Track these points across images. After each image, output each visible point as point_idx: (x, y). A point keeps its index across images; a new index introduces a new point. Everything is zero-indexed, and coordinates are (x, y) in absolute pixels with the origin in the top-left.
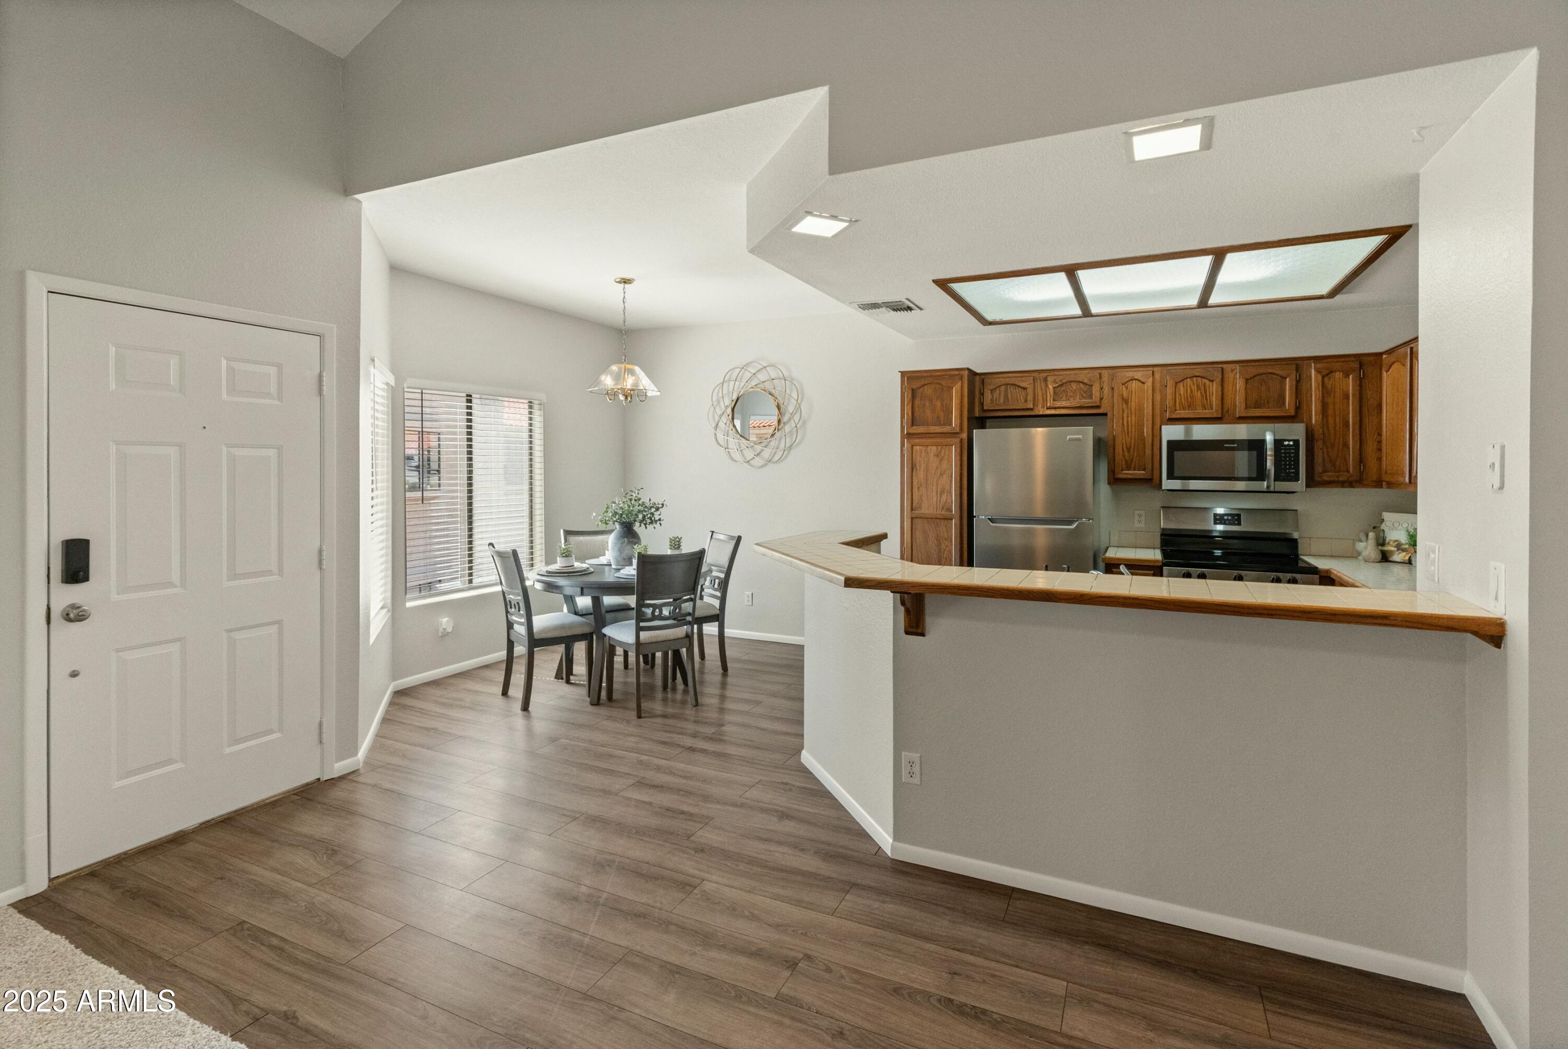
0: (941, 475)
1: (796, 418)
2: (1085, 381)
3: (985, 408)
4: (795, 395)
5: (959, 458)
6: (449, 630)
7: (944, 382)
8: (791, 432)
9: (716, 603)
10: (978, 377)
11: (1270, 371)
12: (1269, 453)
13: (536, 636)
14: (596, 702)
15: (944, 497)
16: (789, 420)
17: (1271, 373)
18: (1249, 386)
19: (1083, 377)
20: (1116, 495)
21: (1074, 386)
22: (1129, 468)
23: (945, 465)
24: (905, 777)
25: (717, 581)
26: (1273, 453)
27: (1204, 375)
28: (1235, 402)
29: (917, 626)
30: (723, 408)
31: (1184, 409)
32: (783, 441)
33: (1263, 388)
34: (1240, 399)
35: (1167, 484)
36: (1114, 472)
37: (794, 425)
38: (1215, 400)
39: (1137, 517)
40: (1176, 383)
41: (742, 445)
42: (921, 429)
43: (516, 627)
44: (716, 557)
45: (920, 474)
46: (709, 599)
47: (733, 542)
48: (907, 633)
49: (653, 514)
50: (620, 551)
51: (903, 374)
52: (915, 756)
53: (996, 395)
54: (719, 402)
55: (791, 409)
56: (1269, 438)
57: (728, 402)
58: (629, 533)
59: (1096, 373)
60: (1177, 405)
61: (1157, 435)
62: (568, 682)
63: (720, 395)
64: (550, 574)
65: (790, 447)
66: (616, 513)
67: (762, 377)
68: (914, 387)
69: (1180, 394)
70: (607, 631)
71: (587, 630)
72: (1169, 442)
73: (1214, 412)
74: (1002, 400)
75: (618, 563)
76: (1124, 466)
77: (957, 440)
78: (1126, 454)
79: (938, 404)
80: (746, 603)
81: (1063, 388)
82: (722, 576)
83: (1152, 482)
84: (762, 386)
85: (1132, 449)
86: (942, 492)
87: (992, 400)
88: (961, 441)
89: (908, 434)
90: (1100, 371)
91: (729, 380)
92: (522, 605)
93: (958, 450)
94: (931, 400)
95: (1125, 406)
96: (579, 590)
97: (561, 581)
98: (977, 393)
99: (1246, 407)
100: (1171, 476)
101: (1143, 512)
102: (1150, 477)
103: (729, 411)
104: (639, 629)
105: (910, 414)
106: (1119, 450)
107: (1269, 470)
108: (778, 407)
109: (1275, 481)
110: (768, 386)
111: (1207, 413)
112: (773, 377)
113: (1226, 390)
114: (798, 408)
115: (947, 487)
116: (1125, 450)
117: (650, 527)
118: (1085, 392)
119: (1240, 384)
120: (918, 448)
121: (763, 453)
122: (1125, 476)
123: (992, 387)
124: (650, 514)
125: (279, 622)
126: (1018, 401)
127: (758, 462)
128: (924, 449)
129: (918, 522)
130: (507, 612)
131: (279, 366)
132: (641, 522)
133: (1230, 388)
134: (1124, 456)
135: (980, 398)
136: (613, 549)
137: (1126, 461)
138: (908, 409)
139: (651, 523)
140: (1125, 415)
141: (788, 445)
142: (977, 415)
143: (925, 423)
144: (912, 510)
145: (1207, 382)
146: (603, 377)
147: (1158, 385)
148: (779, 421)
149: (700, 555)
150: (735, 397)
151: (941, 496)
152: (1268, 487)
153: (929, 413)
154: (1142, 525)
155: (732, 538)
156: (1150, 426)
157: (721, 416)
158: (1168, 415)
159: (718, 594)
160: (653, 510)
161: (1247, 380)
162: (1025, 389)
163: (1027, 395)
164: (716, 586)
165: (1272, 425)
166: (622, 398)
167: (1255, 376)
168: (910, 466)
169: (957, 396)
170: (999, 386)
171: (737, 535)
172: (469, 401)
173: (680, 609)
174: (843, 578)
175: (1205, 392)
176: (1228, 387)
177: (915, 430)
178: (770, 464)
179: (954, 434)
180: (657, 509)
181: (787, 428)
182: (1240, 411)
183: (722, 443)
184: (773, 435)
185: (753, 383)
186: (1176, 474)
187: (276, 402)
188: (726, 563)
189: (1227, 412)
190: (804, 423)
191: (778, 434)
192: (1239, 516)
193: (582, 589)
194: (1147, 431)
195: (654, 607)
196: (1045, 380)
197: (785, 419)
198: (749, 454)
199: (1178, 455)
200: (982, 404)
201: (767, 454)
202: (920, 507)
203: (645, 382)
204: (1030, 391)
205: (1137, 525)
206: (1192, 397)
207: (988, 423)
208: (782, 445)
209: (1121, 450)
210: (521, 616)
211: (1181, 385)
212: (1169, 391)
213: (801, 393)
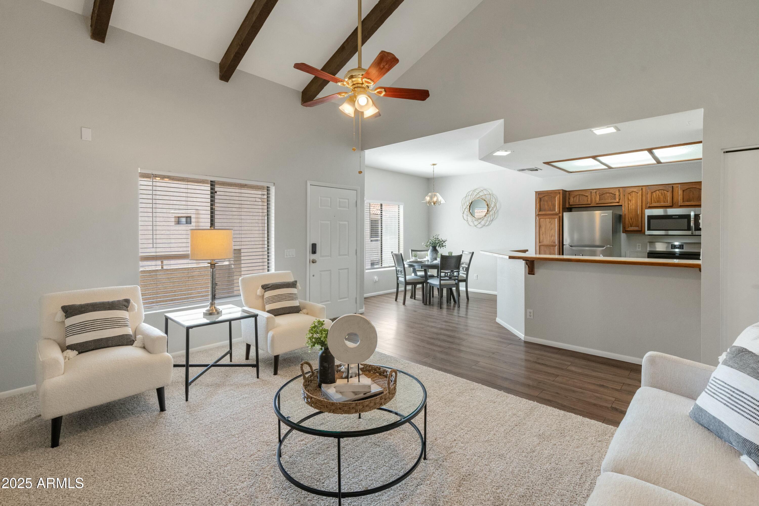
0: (551, 229)
1: (495, 209)
2: (613, 193)
3: (570, 204)
4: (494, 201)
5: (558, 223)
6: (377, 280)
7: (552, 195)
8: (492, 214)
9: (465, 276)
10: (568, 192)
11: (694, 187)
12: (692, 220)
13: (407, 281)
14: (426, 304)
15: (553, 238)
16: (492, 210)
17: (694, 188)
18: (684, 193)
19: (611, 191)
20: (628, 237)
21: (608, 195)
22: (631, 226)
23: (552, 226)
24: (528, 317)
25: (465, 268)
26: (694, 220)
27: (664, 189)
28: (678, 200)
29: (532, 272)
30: (466, 206)
31: (656, 203)
32: (489, 217)
33: (691, 194)
34: (680, 198)
35: (647, 232)
36: (625, 228)
37: (494, 212)
38: (669, 199)
39: (638, 246)
40: (652, 193)
41: (473, 220)
42: (543, 213)
43: (400, 279)
44: (465, 259)
45: (543, 229)
46: (462, 274)
47: (471, 254)
48: (529, 274)
49: (443, 244)
50: (432, 255)
51: (536, 192)
52: (531, 311)
53: (575, 198)
54: (464, 204)
55: (492, 206)
56: (692, 214)
57: (468, 203)
58: (435, 250)
59: (617, 189)
60: (653, 201)
61: (643, 213)
62: (415, 299)
63: (465, 201)
64: (411, 262)
65: (492, 220)
66: (431, 243)
67: (481, 194)
68: (541, 197)
69: (654, 197)
70: (429, 281)
71: (422, 281)
72: (648, 216)
73: (669, 204)
74: (577, 201)
75: (431, 260)
76: (629, 226)
77: (558, 217)
78: (630, 220)
79: (550, 203)
80: (475, 279)
81: (604, 195)
82: (467, 266)
83: (641, 232)
84: (481, 197)
85: (633, 219)
86: (552, 236)
87: (573, 201)
88: (559, 217)
89: (538, 214)
90: (619, 189)
91: (468, 196)
92: (403, 271)
93: (558, 220)
94: (547, 202)
95: (629, 202)
96: (421, 267)
97: (414, 264)
98: (567, 198)
99: (683, 202)
100: (649, 229)
101: (640, 244)
102: (640, 230)
103: (468, 207)
104: (441, 280)
105: (539, 207)
106: (627, 220)
107: (692, 227)
108: (487, 205)
109: (695, 230)
110: (484, 197)
111: (666, 204)
112: (485, 194)
113: (674, 195)
114: (495, 205)
115: (554, 234)
116: (630, 218)
117: (442, 248)
118: (613, 197)
119: (680, 192)
120: (542, 219)
121: (481, 223)
122: (629, 230)
123: (573, 196)
124: (441, 244)
125: (348, 269)
126: (584, 201)
127: (479, 226)
128: (544, 220)
129: (542, 247)
130: (397, 274)
131: (348, 199)
132: (439, 246)
133: (676, 194)
134: (629, 221)
135: (568, 200)
136: (430, 255)
137: (630, 224)
138: (538, 205)
139: (442, 247)
140: (630, 206)
141: (491, 219)
142: (567, 207)
143: (545, 210)
144: (540, 243)
145: (666, 192)
146: (426, 197)
147: (644, 194)
148: (488, 211)
149: (460, 257)
150: (471, 202)
151: (551, 237)
152: (692, 233)
153: (546, 207)
154: (640, 249)
155: (470, 253)
156: (641, 210)
157: (465, 209)
158: (648, 205)
159: (465, 273)
160: (443, 242)
161: (683, 191)
162: (587, 196)
163: (588, 198)
164: (464, 270)
165: (694, 209)
166: (433, 204)
167: (687, 189)
168: (539, 227)
169: (557, 201)
170: (576, 196)
171: (472, 252)
172: (381, 206)
173: (454, 274)
174: (508, 257)
175: (665, 196)
176: (675, 193)
177: (541, 213)
178: (484, 227)
179: (556, 214)
180: (444, 242)
181: (491, 213)
182: (680, 203)
183: (465, 219)
184: (485, 216)
185: (478, 196)
186: (651, 228)
187: (348, 209)
188: (468, 262)
189: (675, 203)
190: (498, 211)
191: (487, 215)
192: (683, 245)
193: (422, 266)
194: (639, 212)
195: (445, 273)
196: (596, 192)
197: (490, 209)
198: (476, 223)
199: (652, 221)
200: (569, 203)
201: (483, 223)
202: (543, 242)
203: (440, 198)
204: (589, 197)
205: (638, 249)
206: (659, 198)
207: (573, 209)
208: (489, 219)
209: (628, 219)
210: (403, 275)
211: (654, 194)
212: (649, 196)
213: (496, 199)
